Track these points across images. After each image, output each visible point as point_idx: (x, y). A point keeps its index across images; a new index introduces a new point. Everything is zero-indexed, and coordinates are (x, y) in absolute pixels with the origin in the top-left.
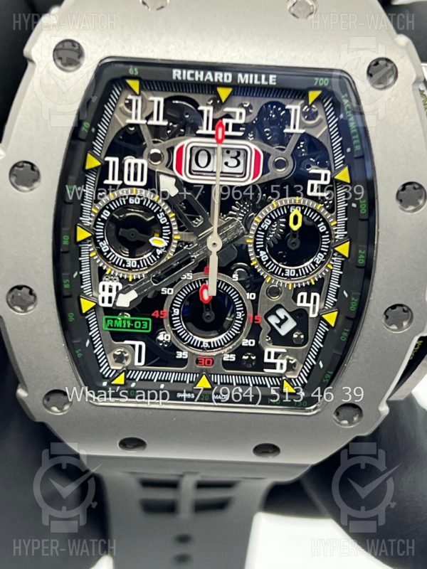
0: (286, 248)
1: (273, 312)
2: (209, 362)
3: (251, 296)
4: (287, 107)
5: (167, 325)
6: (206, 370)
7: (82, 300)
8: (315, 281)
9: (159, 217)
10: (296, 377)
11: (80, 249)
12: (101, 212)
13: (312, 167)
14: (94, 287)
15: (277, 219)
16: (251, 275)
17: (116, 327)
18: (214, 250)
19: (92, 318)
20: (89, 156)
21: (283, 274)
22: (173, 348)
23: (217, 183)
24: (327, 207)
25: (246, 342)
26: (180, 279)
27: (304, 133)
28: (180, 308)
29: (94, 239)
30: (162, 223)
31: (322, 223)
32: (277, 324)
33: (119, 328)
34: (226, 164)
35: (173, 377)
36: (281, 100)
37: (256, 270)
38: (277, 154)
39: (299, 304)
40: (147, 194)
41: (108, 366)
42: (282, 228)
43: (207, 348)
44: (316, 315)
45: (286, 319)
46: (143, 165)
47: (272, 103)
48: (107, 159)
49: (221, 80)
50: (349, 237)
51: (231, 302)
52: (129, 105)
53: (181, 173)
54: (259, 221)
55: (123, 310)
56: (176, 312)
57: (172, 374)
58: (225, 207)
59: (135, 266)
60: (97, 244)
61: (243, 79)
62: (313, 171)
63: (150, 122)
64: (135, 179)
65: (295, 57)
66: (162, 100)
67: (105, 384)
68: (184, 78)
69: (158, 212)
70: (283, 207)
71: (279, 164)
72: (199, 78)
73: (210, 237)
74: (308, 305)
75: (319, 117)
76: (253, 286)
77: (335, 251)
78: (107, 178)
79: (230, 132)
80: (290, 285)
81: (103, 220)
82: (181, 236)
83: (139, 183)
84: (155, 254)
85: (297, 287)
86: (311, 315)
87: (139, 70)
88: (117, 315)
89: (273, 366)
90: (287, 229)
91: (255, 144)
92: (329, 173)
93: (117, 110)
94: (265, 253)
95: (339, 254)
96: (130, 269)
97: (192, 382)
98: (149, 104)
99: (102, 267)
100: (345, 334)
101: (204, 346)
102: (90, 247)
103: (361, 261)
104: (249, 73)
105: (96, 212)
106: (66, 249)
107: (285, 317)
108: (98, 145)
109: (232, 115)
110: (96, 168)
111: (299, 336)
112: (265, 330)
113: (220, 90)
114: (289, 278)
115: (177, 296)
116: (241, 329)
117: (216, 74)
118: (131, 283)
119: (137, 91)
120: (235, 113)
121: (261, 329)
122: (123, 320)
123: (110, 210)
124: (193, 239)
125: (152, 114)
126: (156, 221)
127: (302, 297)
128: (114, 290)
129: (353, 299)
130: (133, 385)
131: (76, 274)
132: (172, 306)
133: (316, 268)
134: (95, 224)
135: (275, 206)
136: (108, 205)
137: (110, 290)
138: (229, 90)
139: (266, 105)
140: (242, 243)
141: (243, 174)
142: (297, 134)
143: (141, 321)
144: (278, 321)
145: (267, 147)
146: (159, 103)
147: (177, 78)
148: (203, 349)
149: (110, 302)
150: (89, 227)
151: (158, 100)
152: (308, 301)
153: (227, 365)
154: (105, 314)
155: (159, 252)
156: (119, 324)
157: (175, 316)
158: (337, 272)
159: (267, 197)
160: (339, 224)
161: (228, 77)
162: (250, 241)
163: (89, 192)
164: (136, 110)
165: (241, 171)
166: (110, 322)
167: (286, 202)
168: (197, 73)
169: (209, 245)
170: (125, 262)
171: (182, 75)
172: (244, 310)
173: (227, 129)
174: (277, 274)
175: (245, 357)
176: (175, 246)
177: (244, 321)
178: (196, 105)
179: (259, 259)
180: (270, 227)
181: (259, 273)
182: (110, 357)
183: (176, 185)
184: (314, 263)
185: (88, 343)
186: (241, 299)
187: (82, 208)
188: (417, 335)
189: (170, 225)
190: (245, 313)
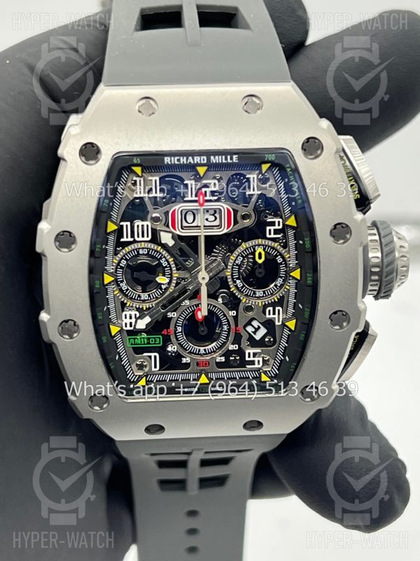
0: (255, 277)
1: (249, 323)
2: (206, 364)
3: (233, 313)
4: (247, 176)
5: (173, 339)
6: (204, 370)
7: (111, 326)
8: (278, 299)
9: (162, 262)
10: (270, 369)
11: (107, 289)
12: (119, 262)
13: (269, 217)
14: (119, 317)
15: (247, 256)
16: (231, 298)
17: (137, 344)
18: (204, 283)
19: (118, 338)
20: (109, 223)
21: (254, 296)
22: (179, 356)
23: (202, 233)
24: (282, 244)
25: (232, 347)
26: (180, 306)
27: (261, 194)
28: (182, 326)
29: (116, 282)
30: (164, 265)
31: (279, 257)
32: (252, 332)
33: (139, 344)
34: (207, 219)
35: (180, 377)
36: (242, 172)
37: (235, 294)
38: (242, 211)
39: (268, 316)
40: (152, 246)
41: (133, 373)
42: (250, 262)
43: (204, 354)
44: (280, 323)
45: (259, 327)
46: (148, 226)
47: (236, 174)
48: (122, 223)
49: (199, 162)
50: (300, 265)
51: (218, 319)
52: (135, 184)
53: (175, 229)
54: (234, 259)
55: (140, 331)
56: (179, 329)
57: (180, 375)
58: (209, 251)
59: (147, 299)
60: (118, 285)
61: (214, 160)
62: (269, 220)
63: (151, 195)
64: (143, 236)
65: (250, 142)
66: (158, 179)
68: (173, 162)
70: (250, 247)
71: (244, 217)
72: (183, 162)
73: (200, 273)
74: (274, 316)
75: (271, 181)
76: (233, 306)
77: (290, 276)
78: (123, 238)
79: (208, 198)
80: (260, 303)
81: (122, 268)
82: (179, 274)
83: (146, 239)
84: (161, 289)
85: (265, 304)
86: (277, 323)
87: (140, 160)
88: (137, 335)
89: (252, 363)
90: (255, 262)
91: (227, 204)
92: (281, 220)
93: (127, 188)
94: (240, 281)
95: (293, 278)
96: (144, 301)
97: (195, 379)
98: (149, 182)
99: (123, 302)
100: (303, 335)
101: (201, 352)
102: (114, 288)
103: (309, 282)
104: (219, 155)
106: (98, 291)
108: (114, 215)
109: (208, 185)
110: (115, 231)
111: (270, 339)
112: (245, 337)
113: (198, 168)
114: (259, 298)
115: (179, 318)
116: (227, 338)
117: (195, 158)
118: (145, 311)
119: (140, 174)
120: (210, 183)
121: (242, 336)
122: (141, 338)
123: (126, 259)
124: (187, 275)
125: (151, 189)
126: (160, 264)
127: (269, 311)
128: (133, 317)
129: (306, 309)
131: (105, 309)
132: (176, 325)
133: (278, 289)
134: (116, 271)
135: (245, 247)
136: (124, 256)
137: (131, 318)
138: (206, 168)
139: (232, 176)
140: (223, 276)
141: (219, 226)
142: (257, 194)
143: (154, 338)
144: (254, 330)
145: (235, 206)
146: (156, 181)
147: (167, 162)
148: (200, 354)
149: (131, 326)
150: (112, 273)
151: (155, 178)
152: (274, 314)
153: (219, 365)
154: (128, 335)
155: (163, 287)
156: (139, 342)
157: (179, 333)
158: (293, 291)
159: (238, 240)
160: (291, 256)
161: (204, 159)
162: (228, 273)
163: (110, 248)
164: (140, 185)
165: (218, 224)
166: (132, 341)
167: (252, 243)
168: (181, 158)
169: (200, 279)
170: (139, 296)
171: (171, 161)
172: (228, 324)
173: (206, 196)
174: (250, 296)
175: (232, 358)
176: (175, 282)
177: (229, 332)
178: (182, 180)
179: (236, 286)
180: (242, 262)
181: (237, 296)
182: (134, 367)
183: (172, 238)
184: (276, 286)
185: (117, 357)
186: (225, 316)
187: (106, 260)
188: (354, 331)
189: (170, 267)
190: (229, 326)
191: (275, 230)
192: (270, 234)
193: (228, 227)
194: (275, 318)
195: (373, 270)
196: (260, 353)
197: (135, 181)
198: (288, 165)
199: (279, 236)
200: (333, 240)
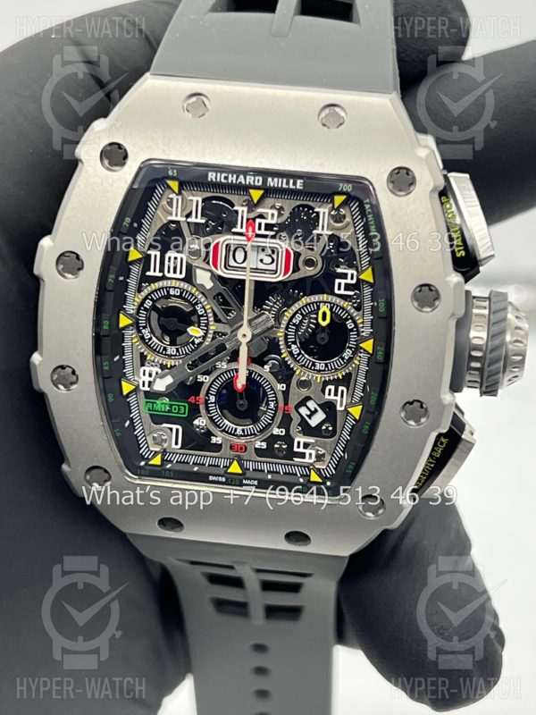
0: (316, 343)
1: (303, 403)
2: (241, 448)
3: (281, 387)
4: (316, 210)
5: (203, 411)
6: (239, 457)
7: (123, 383)
8: (343, 376)
9: (197, 309)
10: (324, 467)
11: (123, 335)
12: (143, 302)
13: (342, 266)
14: (135, 372)
15: (308, 315)
16: (283, 367)
17: (155, 411)
18: (244, 341)
19: (132, 399)
21: (313, 368)
22: (209, 434)
23: (249, 278)
24: (355, 305)
25: (276, 431)
27: (333, 234)
28: (215, 396)
30: (200, 314)
31: (350, 321)
32: (307, 416)
33: (157, 411)
34: (261, 261)
35: (208, 462)
36: (310, 203)
37: (287, 362)
38: (307, 254)
39: (327, 397)
40: (185, 286)
41: (148, 447)
42: (313, 323)
43: (241, 436)
44: (343, 408)
45: (316, 411)
46: (182, 259)
47: (304, 206)
48: (149, 252)
49: (252, 183)
50: (374, 335)
51: (265, 394)
52: (170, 203)
53: (216, 268)
54: (289, 316)
55: (157, 395)
57: (208, 458)
58: (259, 302)
59: (174, 354)
60: (139, 331)
61: (272, 182)
62: (339, 270)
63: (189, 220)
64: (175, 272)
66: (200, 200)
67: (143, 463)
68: (218, 180)
70: (313, 303)
71: (310, 263)
72: (232, 181)
73: (241, 329)
74: (335, 398)
75: (348, 219)
76: (284, 378)
77: (361, 348)
78: (149, 270)
79: (263, 232)
80: (319, 378)
81: (146, 309)
82: (217, 327)
83: (178, 276)
84: (193, 343)
85: (325, 381)
86: (339, 408)
87: (177, 172)
88: (157, 399)
89: (302, 455)
90: (317, 324)
92: (355, 273)
93: (160, 208)
94: (296, 346)
95: (365, 350)
96: (170, 356)
97: (226, 467)
98: (188, 202)
99: (143, 353)
100: (367, 427)
101: (237, 433)
102: (132, 334)
103: (380, 357)
104: (278, 177)
105: (138, 301)
106: (107, 334)
107: (315, 409)
108: (141, 239)
109: (265, 215)
110: (139, 260)
111: (327, 427)
112: (296, 420)
113: (251, 191)
114: (318, 371)
115: (212, 383)
116: (273, 418)
117: (248, 177)
118: (169, 369)
119: (177, 191)
120: (267, 213)
121: (292, 419)
122: (161, 404)
123: (152, 300)
124: (228, 330)
125: (191, 213)
126: (195, 312)
127: (330, 390)
128: (154, 375)
129: (373, 393)
130: (169, 466)
131: (117, 358)
132: (208, 393)
133: (344, 363)
134: (138, 313)
135: (305, 302)
136: (150, 295)
137: (150, 375)
138: (261, 192)
139: (298, 207)
140: (272, 336)
141: (275, 271)
142: (326, 235)
143: (178, 406)
144: (309, 413)
145: (297, 247)
146: (197, 202)
147: (211, 179)
148: (236, 435)
149: (149, 386)
150: (131, 315)
151: (196, 199)
152: (336, 394)
153: (259, 452)
154: (145, 397)
155: (197, 341)
156: (158, 408)
157: (211, 403)
158: (364, 368)
159: (299, 293)
160: (364, 321)
161: (259, 181)
162: (280, 334)
163: (133, 282)
164: (177, 208)
165: (275, 269)
166: (150, 406)
167: (315, 298)
168: (230, 176)
169: (239, 336)
170: (165, 349)
171: (216, 178)
172: (276, 400)
173: (260, 229)
174: (307, 367)
175: (276, 446)
176: (211, 336)
177: (276, 411)
178: (233, 205)
179: (290, 352)
180: (301, 322)
181: (289, 365)
182: (150, 439)
183: (211, 279)
184: (343, 359)
185: (127, 423)
186: (272, 390)
187: (126, 297)
188: (434, 430)
189: (207, 316)
190: (277, 403)
191: (346, 284)
192: (339, 289)
193: (285, 274)
194: (336, 401)
195: (474, 354)
196: (314, 445)
197: (172, 199)
198: (368, 201)
199: (351, 293)
200: (416, 304)
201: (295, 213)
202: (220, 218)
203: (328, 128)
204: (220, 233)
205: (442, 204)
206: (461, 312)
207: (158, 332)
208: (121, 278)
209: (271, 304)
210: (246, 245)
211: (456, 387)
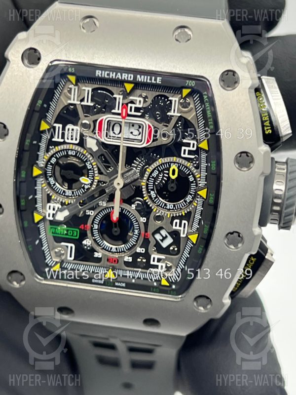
0: (167, 191)
1: (158, 231)
2: (115, 261)
3: (143, 220)
4: (170, 98)
5: (89, 235)
6: (113, 266)
7: (35, 214)
8: (185, 214)
9: (87, 165)
11: (36, 181)
12: (50, 159)
13: (187, 138)
14: (44, 207)
15: (162, 171)
16: (145, 206)
17: (57, 234)
18: (118, 188)
19: (41, 226)
20: (43, 122)
21: (165, 207)
22: (93, 250)
23: (123, 145)
24: (195, 165)
25: (139, 250)
26: (98, 206)
27: (181, 116)
28: (98, 225)
29: (45, 175)
30: (89, 168)
31: (191, 176)
32: (160, 240)
33: (58, 234)
34: (132, 133)
35: (91, 269)
36: (166, 94)
37: (147, 203)
38: (162, 129)
39: (174, 227)
40: (79, 149)
41: (51, 258)
42: (166, 177)
43: (115, 252)
44: (185, 236)
45: (166, 237)
46: (77, 130)
47: (162, 96)
48: (55, 125)
49: (126, 79)
50: (207, 186)
51: (132, 224)
52: (70, 92)
54: (150, 171)
57: (91, 267)
58: (129, 162)
59: (71, 195)
60: (47, 179)
61: (140, 78)
62: (184, 141)
63: (82, 103)
64: (72, 139)
66: (90, 89)
67: (47, 270)
68: (103, 76)
69: (86, 161)
70: (166, 163)
71: (164, 135)
72: (112, 77)
73: (116, 179)
74: (180, 228)
75: (192, 106)
76: (146, 213)
77: (198, 195)
78: (54, 137)
79: (133, 113)
80: (169, 214)
81: (52, 164)
82: (100, 177)
83: (74, 141)
84: (84, 188)
85: (173, 216)
86: (182, 235)
87: (75, 70)
88: (58, 226)
89: (157, 267)
90: (169, 178)
91: (149, 121)
92: (196, 143)
93: (63, 94)
94: (154, 192)
95: (201, 196)
96: (68, 196)
98: (82, 92)
99: (49, 194)
100: (201, 249)
101: (112, 250)
102: (42, 181)
103: (211, 201)
104: (144, 75)
105: (47, 158)
106: (24, 180)
107: (166, 235)
108: (49, 115)
109: (135, 102)
110: (47, 130)
111: (174, 248)
112: (152, 242)
113: (126, 85)
114: (169, 210)
115: (96, 216)
116: (137, 241)
117: (124, 75)
118: (66, 205)
119: (74, 83)
120: (136, 100)
121: (149, 242)
122: (61, 229)
123: (56, 157)
125: (84, 98)
126: (85, 167)
127: (176, 223)
128: (56, 209)
129: (206, 226)
131: (31, 197)
132: (93, 222)
133: (187, 204)
134: (46, 166)
135: (160, 162)
136: (55, 154)
137: (54, 209)
138: (132, 85)
139: (158, 96)
140: (138, 185)
142: (177, 116)
143: (73, 231)
144: (161, 238)
145: (156, 124)
146: (88, 91)
147: (98, 75)
148: (112, 252)
149: (53, 217)
150: (41, 168)
151: (88, 89)
152: (180, 226)
153: (127, 264)
154: (50, 225)
155: (86, 187)
156: (59, 232)
157: (95, 229)
158: (200, 208)
159: (157, 156)
160: (201, 176)
161: (131, 77)
162: (143, 183)
163: (43, 145)
164: (74, 95)
165: (140, 139)
166: (53, 230)
167: (167, 160)
168: (111, 73)
169: (115, 184)
170: (64, 192)
171: (101, 74)
172: (139, 229)
173: (131, 111)
174: (161, 207)
175: (139, 260)
176: (96, 184)
177: (139, 236)
178: (113, 94)
179: (150, 196)
180: (158, 176)
181: (149, 205)
182: (53, 253)
183: (97, 144)
184: (186, 202)
185: (37, 242)
186: (137, 221)
187: (38, 155)
188: (247, 253)
189: (93, 170)
190: (140, 230)
191: (189, 151)
192: (184, 153)
193: (148, 141)
194: (180, 230)
195: (276, 201)
196: (164, 260)
197: (71, 89)
198: (206, 93)
199: (193, 157)
200: (237, 166)
201: (155, 100)
202: (104, 102)
203: (180, 42)
204: (104, 113)
205: (257, 97)
206: (268, 172)
207: (60, 180)
208: (35, 142)
209: (138, 163)
210: (121, 122)
211: (262, 223)
